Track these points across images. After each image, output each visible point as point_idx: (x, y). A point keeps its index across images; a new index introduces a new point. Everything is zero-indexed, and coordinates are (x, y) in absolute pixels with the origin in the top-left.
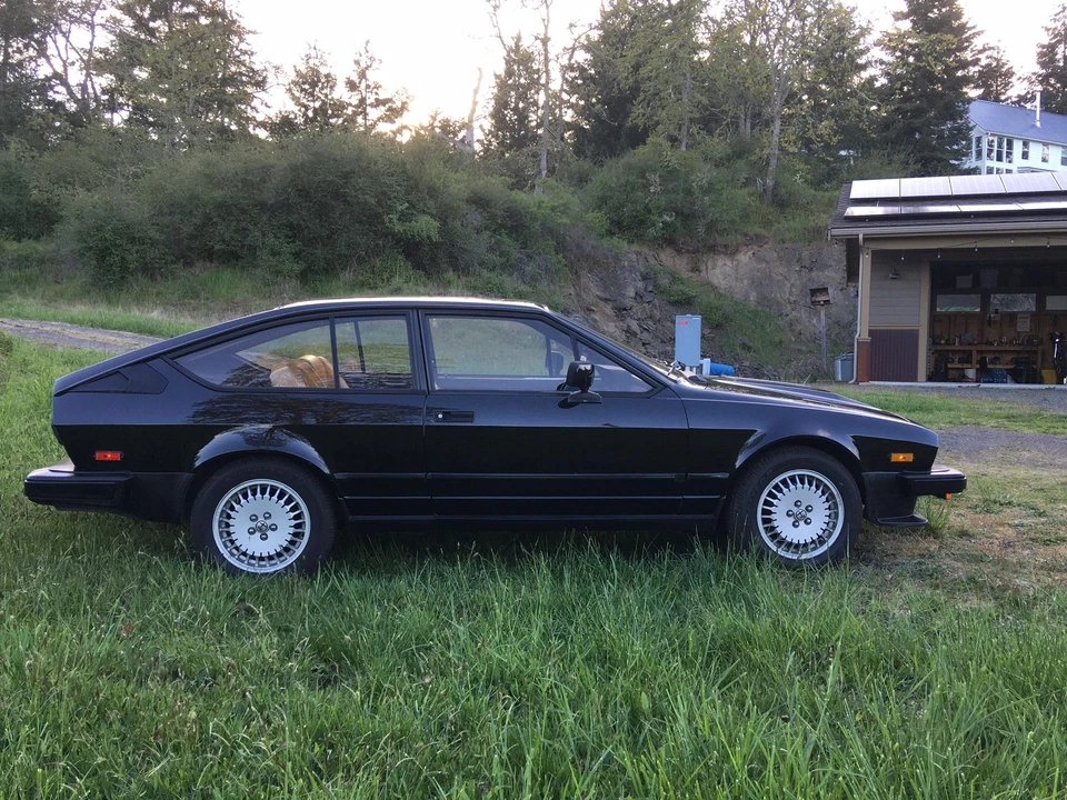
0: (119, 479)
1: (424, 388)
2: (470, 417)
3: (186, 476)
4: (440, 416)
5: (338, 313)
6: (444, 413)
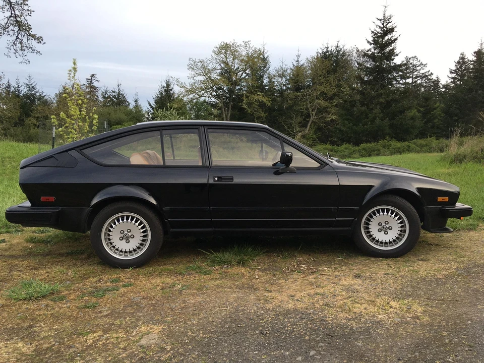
0: (54, 210)
1: (208, 165)
2: (232, 179)
3: (87, 209)
4: (216, 179)
5: (164, 128)
6: (218, 177)
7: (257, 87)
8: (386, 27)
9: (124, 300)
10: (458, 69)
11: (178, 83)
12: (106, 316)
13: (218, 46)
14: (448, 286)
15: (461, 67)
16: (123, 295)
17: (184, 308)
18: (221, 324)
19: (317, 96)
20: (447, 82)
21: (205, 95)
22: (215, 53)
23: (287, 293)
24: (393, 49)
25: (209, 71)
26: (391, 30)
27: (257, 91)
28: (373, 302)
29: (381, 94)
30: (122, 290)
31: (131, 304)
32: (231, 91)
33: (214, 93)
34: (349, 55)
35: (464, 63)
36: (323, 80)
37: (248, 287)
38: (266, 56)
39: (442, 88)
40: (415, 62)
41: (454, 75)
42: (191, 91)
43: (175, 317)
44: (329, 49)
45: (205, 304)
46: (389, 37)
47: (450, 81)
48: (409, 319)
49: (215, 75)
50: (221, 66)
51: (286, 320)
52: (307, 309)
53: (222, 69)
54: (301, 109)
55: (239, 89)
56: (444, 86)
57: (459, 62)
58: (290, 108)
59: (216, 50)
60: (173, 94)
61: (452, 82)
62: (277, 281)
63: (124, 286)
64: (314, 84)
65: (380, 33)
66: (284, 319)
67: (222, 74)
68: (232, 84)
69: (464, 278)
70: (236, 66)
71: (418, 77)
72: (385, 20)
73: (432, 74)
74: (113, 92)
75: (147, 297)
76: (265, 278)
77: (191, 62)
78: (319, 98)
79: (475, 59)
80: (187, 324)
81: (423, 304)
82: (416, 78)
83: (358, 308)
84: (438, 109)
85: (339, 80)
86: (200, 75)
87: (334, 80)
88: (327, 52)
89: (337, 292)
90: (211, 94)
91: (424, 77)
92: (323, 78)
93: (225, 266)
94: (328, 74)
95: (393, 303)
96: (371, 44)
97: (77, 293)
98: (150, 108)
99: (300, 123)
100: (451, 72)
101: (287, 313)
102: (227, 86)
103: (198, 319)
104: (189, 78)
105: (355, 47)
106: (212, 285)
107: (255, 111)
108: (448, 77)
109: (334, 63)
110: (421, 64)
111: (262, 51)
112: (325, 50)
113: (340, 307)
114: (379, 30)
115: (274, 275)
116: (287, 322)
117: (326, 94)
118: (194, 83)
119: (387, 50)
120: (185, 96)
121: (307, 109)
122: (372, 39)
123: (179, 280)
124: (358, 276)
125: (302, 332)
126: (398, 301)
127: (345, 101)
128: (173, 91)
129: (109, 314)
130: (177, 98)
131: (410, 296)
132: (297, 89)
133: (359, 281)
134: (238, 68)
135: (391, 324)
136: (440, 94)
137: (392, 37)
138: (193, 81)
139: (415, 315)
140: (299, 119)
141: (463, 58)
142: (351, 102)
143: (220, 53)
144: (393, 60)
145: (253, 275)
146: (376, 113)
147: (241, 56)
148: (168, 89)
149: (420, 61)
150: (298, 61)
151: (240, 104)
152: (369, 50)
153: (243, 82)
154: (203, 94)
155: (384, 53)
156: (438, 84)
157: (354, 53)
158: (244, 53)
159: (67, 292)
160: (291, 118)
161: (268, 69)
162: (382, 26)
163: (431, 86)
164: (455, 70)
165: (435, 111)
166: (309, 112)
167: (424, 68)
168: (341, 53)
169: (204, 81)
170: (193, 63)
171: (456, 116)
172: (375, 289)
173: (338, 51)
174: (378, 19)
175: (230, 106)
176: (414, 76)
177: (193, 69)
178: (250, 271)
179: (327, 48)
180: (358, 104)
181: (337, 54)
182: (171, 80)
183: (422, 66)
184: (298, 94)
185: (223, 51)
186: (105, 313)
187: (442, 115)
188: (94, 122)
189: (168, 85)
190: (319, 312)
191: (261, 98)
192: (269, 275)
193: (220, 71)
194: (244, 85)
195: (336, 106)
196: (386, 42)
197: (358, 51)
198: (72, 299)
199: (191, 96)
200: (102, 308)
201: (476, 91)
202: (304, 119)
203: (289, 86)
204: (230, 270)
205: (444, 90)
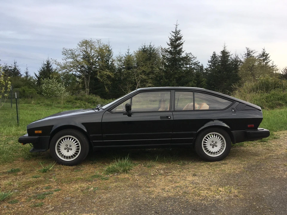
7: (106, 67)
8: (177, 37)
9: (59, 199)
10: (212, 60)
11: (56, 63)
12: (52, 211)
13: (81, 42)
14: (244, 177)
15: (214, 59)
16: (57, 197)
17: (101, 201)
18: (129, 209)
19: (140, 73)
20: (207, 67)
21: (73, 70)
22: (79, 45)
23: (159, 187)
24: (181, 49)
25: (76, 56)
26: (180, 38)
27: (105, 69)
28: (209, 189)
29: (176, 73)
30: (55, 193)
31: (66, 202)
32: (90, 69)
33: (79, 69)
34: (157, 51)
35: (215, 57)
36: (143, 64)
37: (135, 186)
38: (110, 49)
39: (204, 70)
40: (190, 56)
41: (210, 64)
42: (64, 68)
43: (98, 208)
44: (146, 47)
45: (114, 198)
46: (179, 42)
47: (208, 66)
48: (233, 197)
49: (79, 59)
50: (83, 54)
51: (166, 203)
52: (175, 196)
53: (84, 55)
54: (131, 80)
55: (94, 67)
56: (205, 69)
57: (212, 57)
58: (125, 79)
59: (80, 43)
60: (51, 69)
61: (209, 67)
62: (150, 181)
63: (56, 191)
64: (138, 66)
65: (174, 40)
66: (165, 203)
67: (84, 58)
68: (90, 64)
69: (249, 172)
70: (93, 54)
71: (193, 64)
72: (177, 33)
73: (199, 62)
74: (9, 67)
75: (74, 196)
76: (142, 179)
77: (64, 50)
78: (141, 74)
79: (221, 55)
80: (108, 211)
81: (236, 188)
82: (191, 64)
83: (204, 193)
84: (204, 82)
85: (152, 64)
86: (70, 58)
87: (149, 64)
88: (145, 48)
89: (187, 185)
90: (77, 70)
91: (195, 64)
92: (144, 63)
93: (116, 174)
94: (146, 60)
95: (221, 189)
96: (169, 45)
97: (25, 197)
98: (36, 78)
99: (131, 88)
100: (209, 62)
101: (165, 199)
102: (87, 65)
103: (114, 207)
104: (63, 59)
105: (160, 46)
106: (113, 186)
107: (105, 80)
108: (207, 64)
109: (149, 55)
110: (194, 57)
111: (108, 46)
112: (143, 47)
113: (193, 193)
114: (173, 38)
115: (147, 177)
116: (167, 204)
117: (145, 71)
118: (66, 63)
119: (178, 49)
120: (60, 70)
121: (135, 80)
122: (170, 42)
123: (90, 185)
124: (194, 175)
125: (179, 210)
126: (222, 187)
127: (157, 76)
128: (51, 67)
129: (53, 209)
130: (54, 71)
131: (227, 184)
132: (129, 68)
133: (197, 178)
134: (94, 55)
135: (225, 201)
136: (204, 73)
137: (180, 42)
138: (65, 62)
139: (235, 195)
140: (131, 86)
141: (214, 55)
142: (160, 77)
143: (82, 46)
144: (181, 54)
145: (134, 178)
146: (174, 83)
147: (96, 48)
148: (48, 65)
149: (193, 56)
150: (128, 53)
151: (96, 76)
152: (169, 49)
153: (97, 63)
154: (72, 70)
155: (177, 50)
156: (202, 68)
157: (160, 49)
158: (97, 47)
159: (18, 197)
160: (126, 85)
161: (112, 57)
162: (175, 36)
163: (199, 69)
164: (211, 61)
165: (202, 82)
166: (136, 81)
167: (195, 59)
168: (152, 49)
169: (72, 62)
170: (65, 51)
171: (213, 85)
172: (207, 181)
173: (151, 48)
174: (173, 32)
175: (89, 77)
176: (190, 64)
177: (66, 54)
178: (131, 176)
179: (145, 46)
180: (164, 78)
181: (150, 50)
182: (50, 60)
183: (194, 58)
184: (130, 71)
185: (84, 45)
186: (51, 209)
187: (206, 85)
188: (9, 86)
189: (48, 63)
190: (183, 197)
191: (108, 73)
192: (144, 178)
193: (82, 56)
194: (97, 65)
195: (151, 78)
196: (177, 44)
197: (162, 49)
198: (23, 202)
199: (64, 71)
200: (47, 206)
201: (223, 72)
202: (133, 86)
203: (124, 67)
204: (119, 176)
205: (205, 71)
